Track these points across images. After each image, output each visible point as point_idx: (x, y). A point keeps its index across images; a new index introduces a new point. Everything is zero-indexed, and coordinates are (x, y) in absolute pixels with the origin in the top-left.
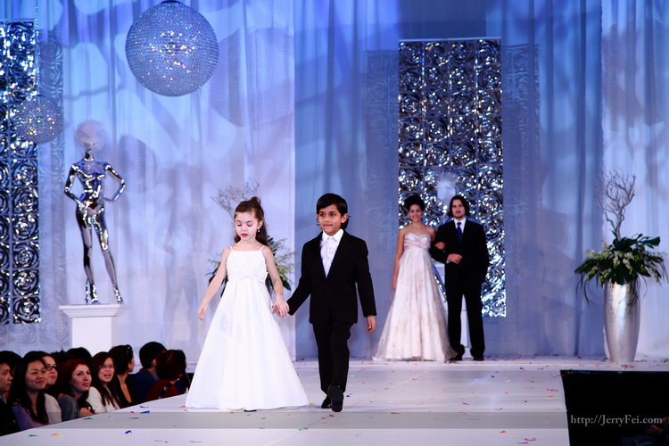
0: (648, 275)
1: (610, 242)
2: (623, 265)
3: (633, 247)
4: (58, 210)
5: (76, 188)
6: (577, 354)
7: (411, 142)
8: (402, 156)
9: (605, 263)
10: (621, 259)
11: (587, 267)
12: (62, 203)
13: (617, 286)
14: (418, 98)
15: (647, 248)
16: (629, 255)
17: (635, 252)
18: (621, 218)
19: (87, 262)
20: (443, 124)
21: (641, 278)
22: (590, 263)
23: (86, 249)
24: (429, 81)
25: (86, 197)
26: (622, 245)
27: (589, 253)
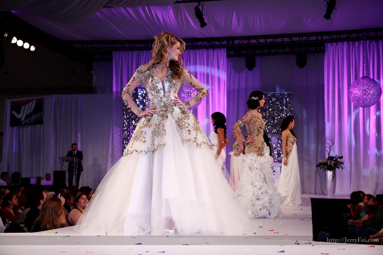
0: (339, 168)
1: (327, 156)
2: (331, 165)
3: (334, 159)
6: (316, 194)
9: (325, 164)
10: (330, 163)
11: (319, 165)
13: (329, 172)
14: (266, 111)
15: (339, 160)
16: (333, 162)
17: (335, 161)
18: (330, 149)
20: (274, 119)
21: (337, 169)
22: (321, 164)
24: (269, 106)
26: (331, 158)
27: (321, 161)
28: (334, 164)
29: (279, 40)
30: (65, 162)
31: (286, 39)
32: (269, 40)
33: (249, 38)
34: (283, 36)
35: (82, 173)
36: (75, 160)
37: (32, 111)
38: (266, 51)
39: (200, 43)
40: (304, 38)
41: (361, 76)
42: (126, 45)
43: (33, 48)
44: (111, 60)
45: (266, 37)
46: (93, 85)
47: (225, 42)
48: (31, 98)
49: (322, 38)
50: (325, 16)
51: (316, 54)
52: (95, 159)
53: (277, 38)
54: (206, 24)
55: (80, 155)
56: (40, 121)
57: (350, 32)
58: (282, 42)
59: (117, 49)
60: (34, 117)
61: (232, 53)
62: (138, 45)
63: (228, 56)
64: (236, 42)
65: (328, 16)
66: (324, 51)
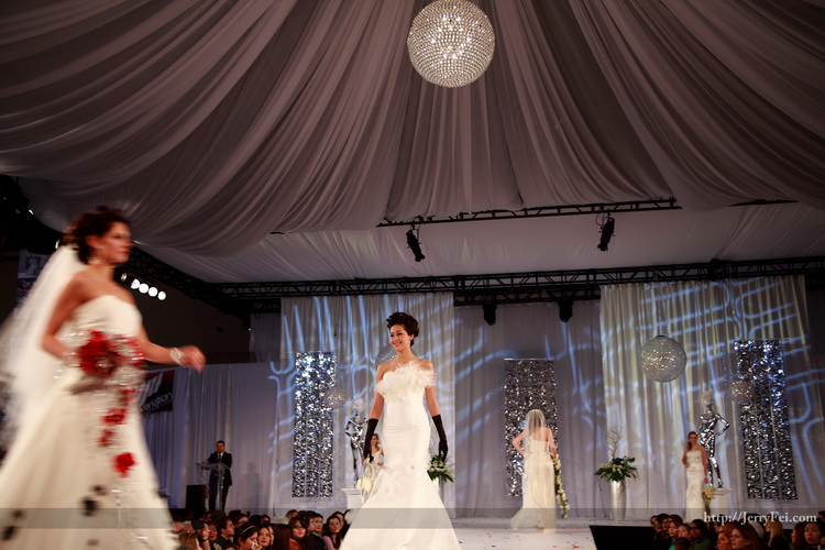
0: (630, 477)
1: (610, 460)
2: (617, 472)
3: (622, 462)
4: (342, 441)
5: (350, 431)
7: (512, 408)
8: (507, 415)
9: (609, 470)
10: (616, 469)
12: (345, 439)
13: (615, 482)
14: (514, 387)
15: (629, 463)
16: (620, 466)
17: (623, 465)
18: (615, 448)
19: (355, 467)
20: (527, 400)
21: (626, 478)
22: (601, 471)
23: (355, 461)
24: (520, 379)
25: (355, 435)
26: (617, 461)
27: (602, 466)
28: (620, 470)
29: (532, 280)
30: (205, 471)
31: (542, 280)
32: (517, 281)
33: (487, 277)
34: (537, 274)
35: (230, 488)
36: (221, 467)
37: (156, 391)
38: (512, 297)
39: (413, 285)
40: (569, 278)
41: (655, 334)
42: (302, 289)
43: (162, 296)
44: (279, 311)
45: (512, 276)
46: (251, 349)
47: (451, 283)
48: (156, 371)
49: (595, 277)
50: (599, 246)
51: (587, 302)
52: (252, 466)
53: (529, 277)
54: (423, 257)
55: (228, 459)
56: (168, 407)
57: (635, 270)
58: (537, 283)
59: (287, 295)
60: (159, 400)
61: (461, 299)
62: (319, 289)
63: (456, 304)
64: (468, 283)
65: (603, 246)
66: (599, 297)
